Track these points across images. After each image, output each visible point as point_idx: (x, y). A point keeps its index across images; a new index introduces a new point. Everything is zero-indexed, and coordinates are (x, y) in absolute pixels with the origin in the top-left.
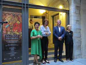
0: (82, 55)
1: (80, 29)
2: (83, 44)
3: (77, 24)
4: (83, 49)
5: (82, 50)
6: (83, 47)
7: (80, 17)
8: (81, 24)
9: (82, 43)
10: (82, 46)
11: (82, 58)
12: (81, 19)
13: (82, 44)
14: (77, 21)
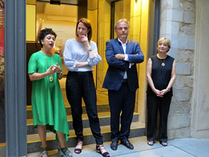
0: (192, 128)
1: (190, 50)
2: (196, 97)
3: (183, 35)
4: (195, 111)
5: (192, 112)
6: (195, 105)
7: (195, 12)
8: (194, 34)
9: (194, 93)
10: (192, 101)
11: (190, 137)
12: (195, 18)
13: (193, 96)
14: (184, 24)
